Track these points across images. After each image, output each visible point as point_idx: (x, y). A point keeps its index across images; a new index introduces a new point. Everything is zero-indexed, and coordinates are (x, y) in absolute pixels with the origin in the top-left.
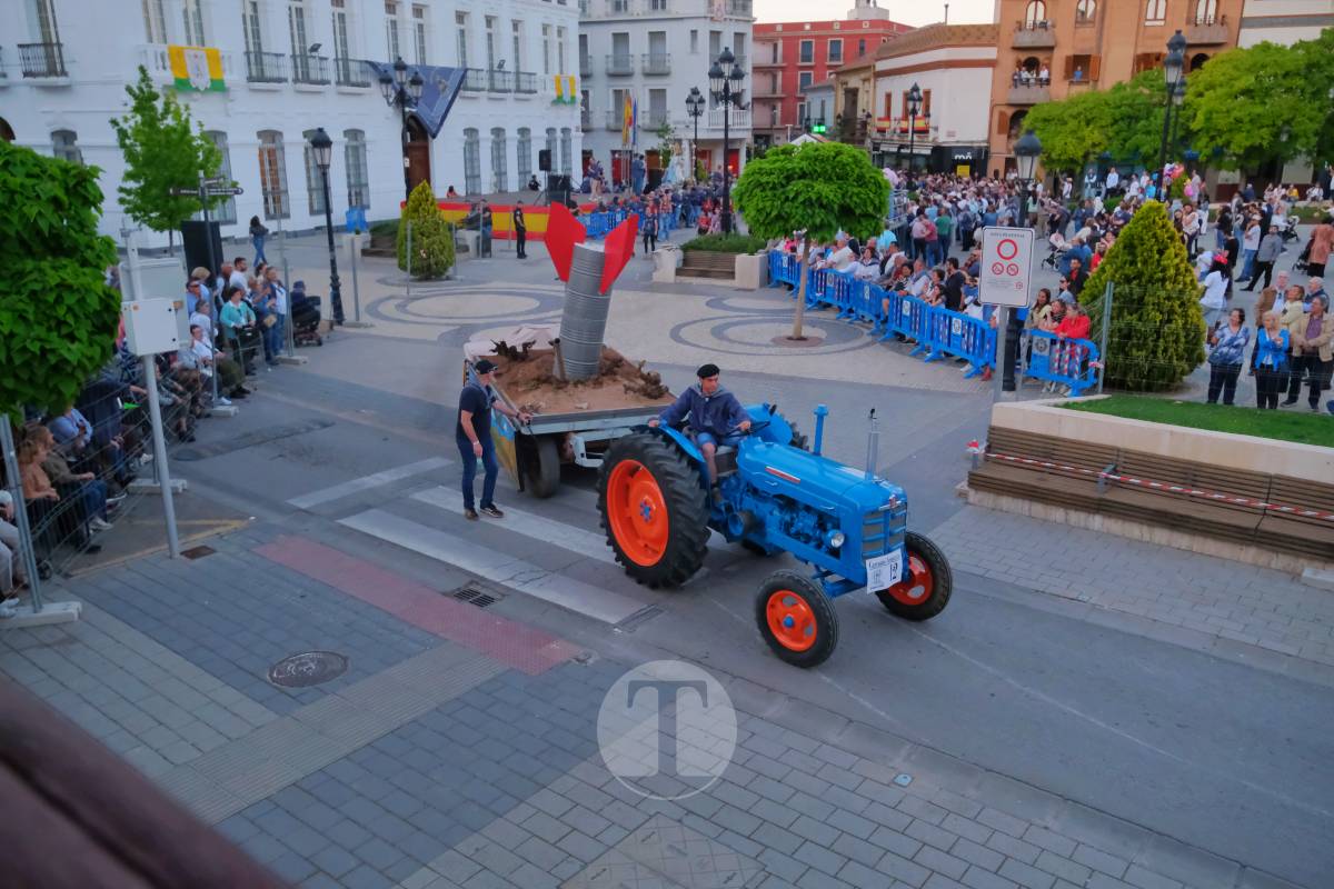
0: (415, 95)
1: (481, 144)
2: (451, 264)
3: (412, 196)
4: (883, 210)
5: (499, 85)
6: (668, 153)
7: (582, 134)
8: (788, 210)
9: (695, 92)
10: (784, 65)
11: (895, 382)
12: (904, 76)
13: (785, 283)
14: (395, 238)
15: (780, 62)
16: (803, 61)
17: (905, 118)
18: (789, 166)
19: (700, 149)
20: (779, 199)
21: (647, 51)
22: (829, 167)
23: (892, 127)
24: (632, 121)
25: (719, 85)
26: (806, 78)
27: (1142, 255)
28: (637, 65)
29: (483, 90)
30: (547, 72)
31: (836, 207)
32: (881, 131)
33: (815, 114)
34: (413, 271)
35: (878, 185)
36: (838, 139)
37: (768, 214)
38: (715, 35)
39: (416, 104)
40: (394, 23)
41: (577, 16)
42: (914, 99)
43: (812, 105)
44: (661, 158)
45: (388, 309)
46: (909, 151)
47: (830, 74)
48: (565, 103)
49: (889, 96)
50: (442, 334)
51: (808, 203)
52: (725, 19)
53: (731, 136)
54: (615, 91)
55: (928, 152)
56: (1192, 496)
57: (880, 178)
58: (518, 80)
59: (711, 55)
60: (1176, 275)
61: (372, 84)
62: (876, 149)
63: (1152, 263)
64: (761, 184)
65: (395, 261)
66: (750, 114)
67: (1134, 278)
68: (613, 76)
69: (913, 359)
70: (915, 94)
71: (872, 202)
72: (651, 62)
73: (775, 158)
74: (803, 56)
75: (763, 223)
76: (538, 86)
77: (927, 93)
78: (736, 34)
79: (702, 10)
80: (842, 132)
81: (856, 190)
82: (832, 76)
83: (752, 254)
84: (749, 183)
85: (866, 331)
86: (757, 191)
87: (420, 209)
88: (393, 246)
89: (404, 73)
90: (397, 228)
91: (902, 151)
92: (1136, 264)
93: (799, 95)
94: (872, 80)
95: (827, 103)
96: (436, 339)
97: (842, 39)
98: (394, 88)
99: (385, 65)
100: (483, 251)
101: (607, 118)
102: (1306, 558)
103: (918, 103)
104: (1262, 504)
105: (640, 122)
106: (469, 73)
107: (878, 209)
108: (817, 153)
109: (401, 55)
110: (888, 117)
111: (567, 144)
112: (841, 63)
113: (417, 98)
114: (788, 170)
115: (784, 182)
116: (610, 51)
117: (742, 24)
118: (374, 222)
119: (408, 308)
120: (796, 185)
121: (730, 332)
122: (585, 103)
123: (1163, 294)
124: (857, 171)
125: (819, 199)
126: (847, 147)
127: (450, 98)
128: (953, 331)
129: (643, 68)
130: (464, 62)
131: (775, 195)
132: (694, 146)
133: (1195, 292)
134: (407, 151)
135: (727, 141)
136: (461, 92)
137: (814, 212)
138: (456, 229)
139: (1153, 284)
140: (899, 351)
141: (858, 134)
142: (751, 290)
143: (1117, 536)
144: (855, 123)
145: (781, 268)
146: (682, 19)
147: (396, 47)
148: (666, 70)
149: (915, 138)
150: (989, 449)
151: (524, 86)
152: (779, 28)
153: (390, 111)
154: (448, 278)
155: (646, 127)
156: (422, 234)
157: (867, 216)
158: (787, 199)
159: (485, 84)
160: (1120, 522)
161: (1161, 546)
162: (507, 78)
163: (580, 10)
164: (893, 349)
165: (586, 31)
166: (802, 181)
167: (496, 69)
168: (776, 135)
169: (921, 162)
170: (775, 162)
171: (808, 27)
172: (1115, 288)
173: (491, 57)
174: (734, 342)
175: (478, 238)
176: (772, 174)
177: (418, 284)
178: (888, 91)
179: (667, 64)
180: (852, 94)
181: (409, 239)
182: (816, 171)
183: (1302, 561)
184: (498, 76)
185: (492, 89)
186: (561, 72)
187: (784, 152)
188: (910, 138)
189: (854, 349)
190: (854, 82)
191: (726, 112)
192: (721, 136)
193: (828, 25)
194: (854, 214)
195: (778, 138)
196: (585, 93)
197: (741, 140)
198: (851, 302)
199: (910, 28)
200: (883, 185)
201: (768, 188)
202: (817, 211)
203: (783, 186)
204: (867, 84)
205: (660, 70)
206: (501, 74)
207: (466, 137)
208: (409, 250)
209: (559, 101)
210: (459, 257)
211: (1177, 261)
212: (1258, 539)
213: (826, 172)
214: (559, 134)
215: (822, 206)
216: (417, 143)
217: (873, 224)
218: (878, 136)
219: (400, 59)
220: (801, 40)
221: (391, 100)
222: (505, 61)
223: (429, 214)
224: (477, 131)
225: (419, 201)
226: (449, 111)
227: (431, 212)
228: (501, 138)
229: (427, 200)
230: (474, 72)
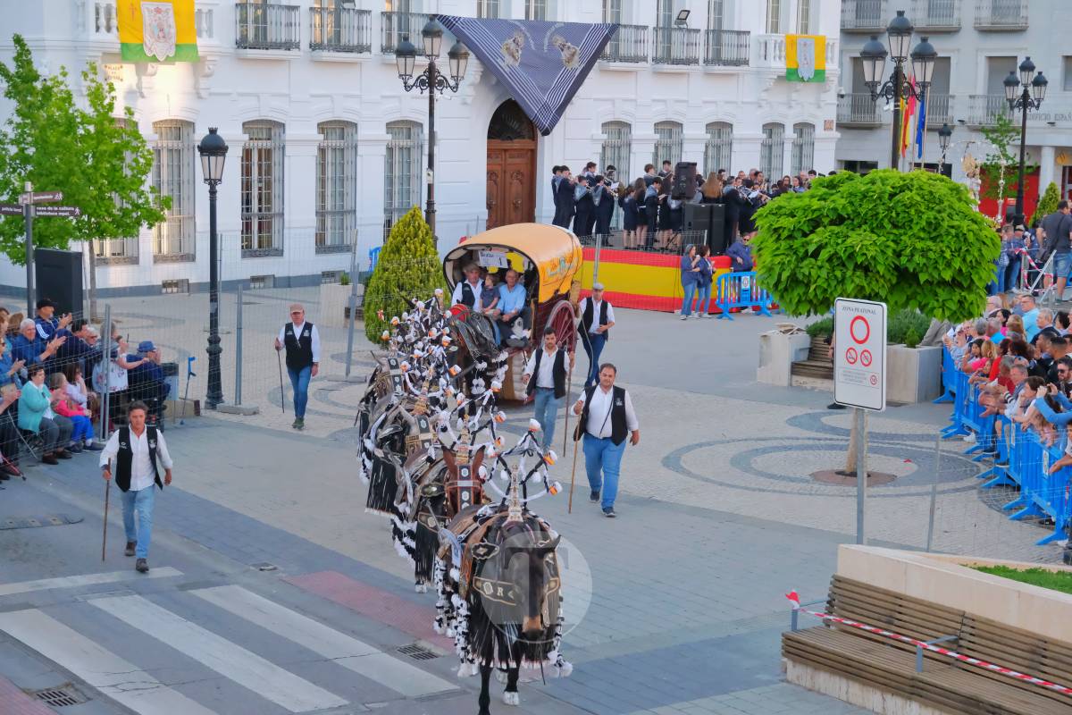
1: (634, 147)
5: (676, 52)
29: (643, 59)
58: (717, 43)
72: (994, 9)
76: (752, 54)
106: (622, 31)
111: (806, 150)
130: (615, 15)
136: (603, 63)
151: (724, 56)
159: (649, 50)
162: (693, 39)
167: (673, 24)
173: (668, 5)
184: (676, 36)
185: (665, 58)
186: (803, 29)
205: (1009, 23)
206: (680, 34)
207: (606, 135)
209: (792, 78)
214: (790, 134)
222: (689, 12)
223: (414, 256)
224: (629, 126)
225: (402, 237)
226: (575, 93)
227: (418, 254)
228: (674, 136)
229: (416, 235)
230: (633, 30)
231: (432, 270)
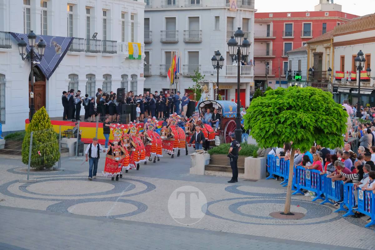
0: (40, 54)
1: (80, 84)
2: (57, 160)
3: (35, 116)
4: (343, 130)
5: (92, 48)
6: (200, 91)
7: (145, 79)
8: (281, 130)
9: (218, 53)
10: (275, 38)
11: (357, 245)
12: (352, 46)
14: (22, 143)
15: (271, 36)
16: (286, 35)
17: (354, 72)
18: (281, 101)
19: (220, 89)
20: (274, 122)
21: (187, 29)
22: (307, 103)
23: (346, 77)
24: (176, 70)
25: (234, 50)
26: (288, 46)
28: (180, 37)
29: (82, 51)
30: (123, 40)
31: (312, 128)
32: (339, 79)
33: (295, 68)
34: (32, 164)
35: (339, 114)
36: (310, 84)
37: (267, 132)
38: (231, 20)
39: (40, 60)
40: (28, 10)
41: (144, 8)
42: (359, 60)
43: (292, 62)
44: (195, 94)
45: (14, 189)
46: (357, 92)
47: (304, 44)
48: (135, 59)
49: (343, 58)
50: (50, 206)
51: (293, 125)
52: (237, 10)
53: (242, 81)
54: (166, 52)
55: (370, 93)
57: (340, 111)
58: (105, 45)
59: (228, 32)
61: (12, 47)
62: (336, 91)
64: (262, 113)
65: (21, 157)
66: (253, 67)
68: (164, 43)
69: (367, 230)
70: (360, 57)
71: (336, 124)
72: (190, 35)
73: (271, 96)
74: (286, 33)
75: (264, 136)
76: (118, 49)
77: (368, 56)
78: (243, 19)
79: (223, 4)
80: (312, 80)
81: (324, 117)
82: (306, 45)
83: (256, 157)
84: (255, 112)
85: (334, 210)
86: (260, 117)
87: (40, 124)
88: (20, 148)
89: (34, 40)
90: (23, 136)
91: (352, 92)
93: (284, 56)
94: (332, 48)
95: (302, 61)
96: (45, 209)
97: (312, 23)
98: (27, 49)
99: (21, 35)
100: (78, 152)
101: (160, 69)
103: (362, 63)
105: (181, 71)
106: (74, 41)
107: (340, 129)
108: (298, 94)
109: (32, 30)
110: (342, 71)
111: (135, 84)
112: (311, 37)
113: (41, 56)
114: (280, 104)
115: (277, 112)
116: (164, 29)
117: (247, 13)
118: (7, 132)
119: (27, 188)
120: (285, 114)
121: (242, 208)
122: (147, 59)
124: (325, 105)
125: (300, 122)
126: (318, 90)
127: (61, 55)
129: (184, 39)
130: (72, 34)
131: (271, 120)
132: (217, 87)
134: (32, 88)
135: (239, 84)
136: (69, 52)
137: (297, 131)
138: (61, 138)
140: (357, 224)
141: (323, 81)
142: (255, 181)
144: (321, 74)
145: (275, 166)
146: (210, 9)
147: (29, 25)
148: (200, 40)
149: (361, 84)
151: (108, 49)
152: (271, 16)
153: (23, 62)
154: (54, 170)
155: (186, 75)
156: (40, 141)
157: (332, 134)
158: (279, 122)
159: (84, 47)
162: (98, 43)
163: (146, 4)
164: (352, 222)
165: (148, 16)
166: (289, 111)
167: (91, 38)
168: (269, 81)
169: (365, 100)
170: (271, 99)
171: (289, 15)
173: (88, 31)
174: (243, 214)
175: (75, 143)
176: (269, 106)
177: (35, 172)
178: (342, 54)
179: (200, 36)
180: (319, 57)
181: (31, 143)
182: (298, 105)
184: (91, 42)
185: (88, 50)
186: (133, 41)
187: (277, 93)
188: (357, 84)
189: (326, 221)
190: (320, 49)
191: (239, 67)
192: (236, 81)
193: (302, 14)
194: (324, 132)
195: (271, 83)
196: (147, 53)
197: (247, 84)
198: (323, 190)
199: (356, 16)
200: (342, 114)
201: (267, 116)
202: (299, 130)
203: (277, 114)
204: (328, 50)
205: (196, 39)
206: (94, 42)
207: (70, 80)
208: (31, 151)
209: (131, 57)
210: (63, 155)
213: (305, 104)
214: (130, 79)
215: (302, 127)
216: (39, 83)
217: (337, 139)
218: (336, 82)
219: (32, 32)
220: (285, 23)
221: (25, 56)
222: (97, 33)
223: (45, 127)
224: (77, 75)
225: (39, 119)
226: (59, 63)
227: (46, 126)
228: (93, 80)
229: (44, 119)
230: (77, 40)
231: (52, 133)
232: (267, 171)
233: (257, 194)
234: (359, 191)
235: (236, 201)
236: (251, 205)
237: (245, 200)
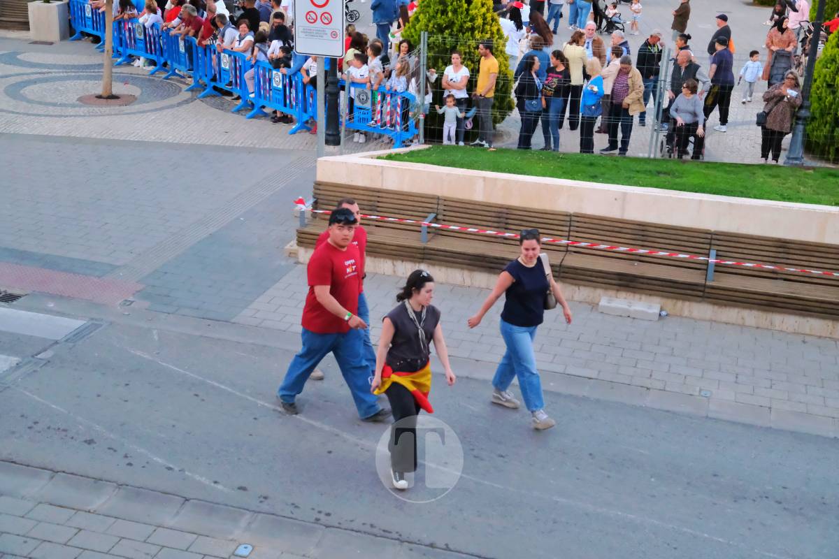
11: (219, 140)
13: (89, 35)
27: (452, 4)
56: (506, 239)
60: (484, 24)
63: (462, 13)
67: (447, 28)
69: (236, 116)
83: (49, 2)
85: (185, 87)
92: (447, 14)
102: (602, 288)
104: (564, 242)
121: (27, 91)
123: (472, 43)
128: (274, 85)
133: (501, 42)
139: (463, 34)
140: (221, 107)
142: (51, 43)
143: (441, 284)
145: (84, 18)
150: (316, 205)
160: (443, 269)
161: (481, 289)
164: (212, 105)
172: (429, 38)
174: (29, 101)
183: (599, 291)
189: (172, 107)
198: (166, 55)
211: (484, 10)
212: (562, 275)
232: (70, 26)
233: (54, 66)
234: (222, 54)
235: (19, 79)
236: (45, 85)
237: (33, 77)
